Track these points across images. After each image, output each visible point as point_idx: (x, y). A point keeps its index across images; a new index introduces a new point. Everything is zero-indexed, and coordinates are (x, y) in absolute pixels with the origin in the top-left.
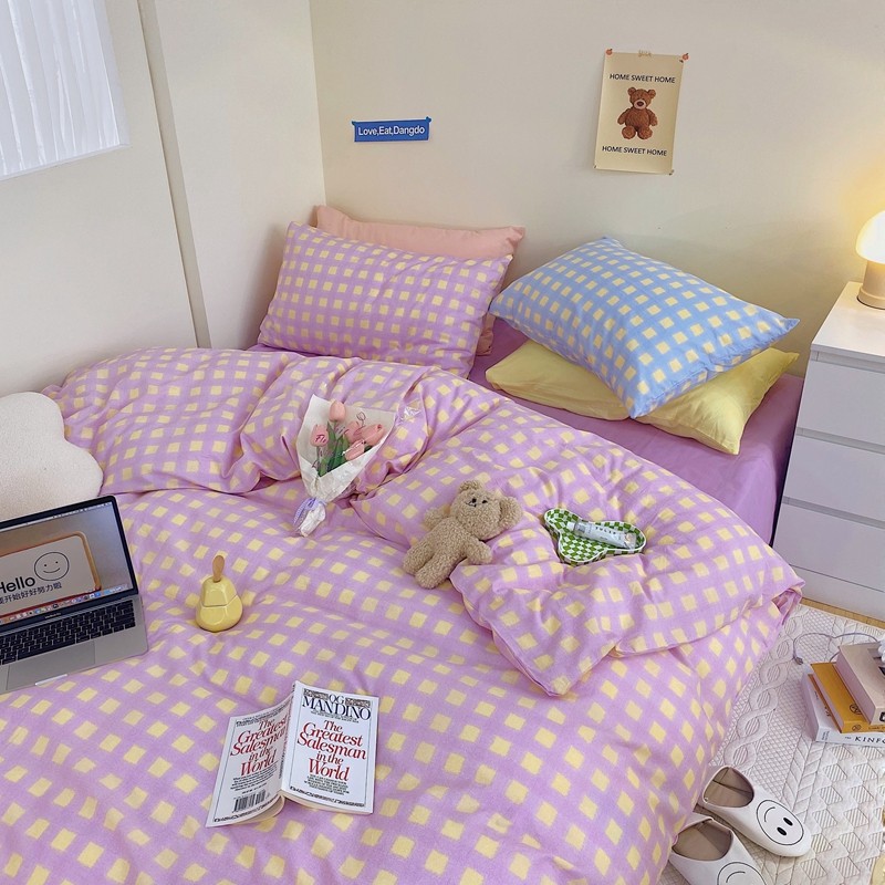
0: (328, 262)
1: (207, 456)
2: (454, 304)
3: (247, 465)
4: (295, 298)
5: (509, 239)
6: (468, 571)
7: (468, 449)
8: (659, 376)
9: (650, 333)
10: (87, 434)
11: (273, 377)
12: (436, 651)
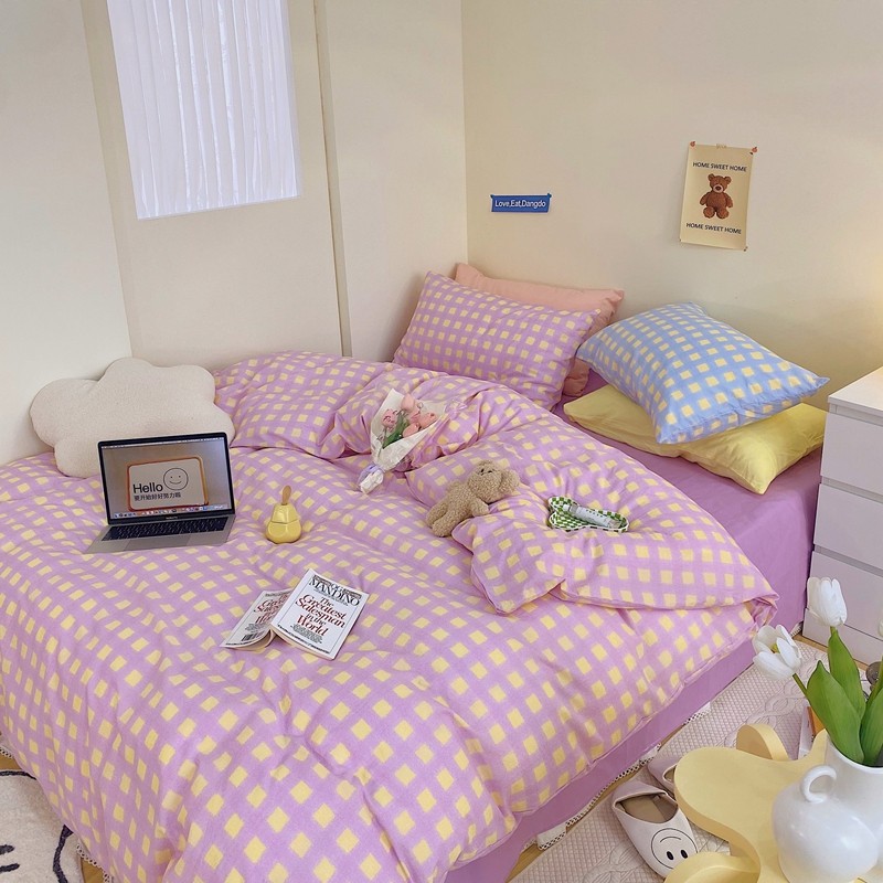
0: (450, 304)
1: (309, 427)
2: (544, 345)
3: (335, 437)
4: (421, 332)
7: (501, 443)
8: (687, 411)
9: (686, 375)
10: (231, 403)
12: (427, 576)
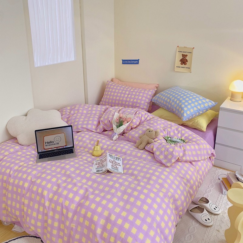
1: (92, 124)
3: (101, 126)
4: (108, 97)
5: (155, 86)
7: (148, 124)
8: (188, 112)
11: (105, 110)
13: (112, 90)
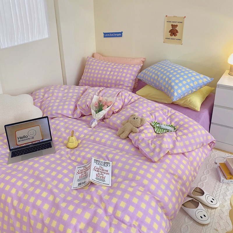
0: (97, 66)
1: (68, 109)
2: (128, 75)
3: (78, 111)
4: (89, 74)
5: (142, 61)
6: (133, 135)
7: (132, 108)
8: (179, 91)
9: (177, 81)
10: (39, 104)
11: (84, 92)
12: (125, 153)
13: (93, 67)
